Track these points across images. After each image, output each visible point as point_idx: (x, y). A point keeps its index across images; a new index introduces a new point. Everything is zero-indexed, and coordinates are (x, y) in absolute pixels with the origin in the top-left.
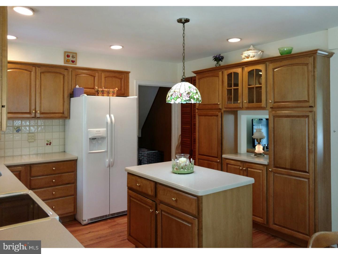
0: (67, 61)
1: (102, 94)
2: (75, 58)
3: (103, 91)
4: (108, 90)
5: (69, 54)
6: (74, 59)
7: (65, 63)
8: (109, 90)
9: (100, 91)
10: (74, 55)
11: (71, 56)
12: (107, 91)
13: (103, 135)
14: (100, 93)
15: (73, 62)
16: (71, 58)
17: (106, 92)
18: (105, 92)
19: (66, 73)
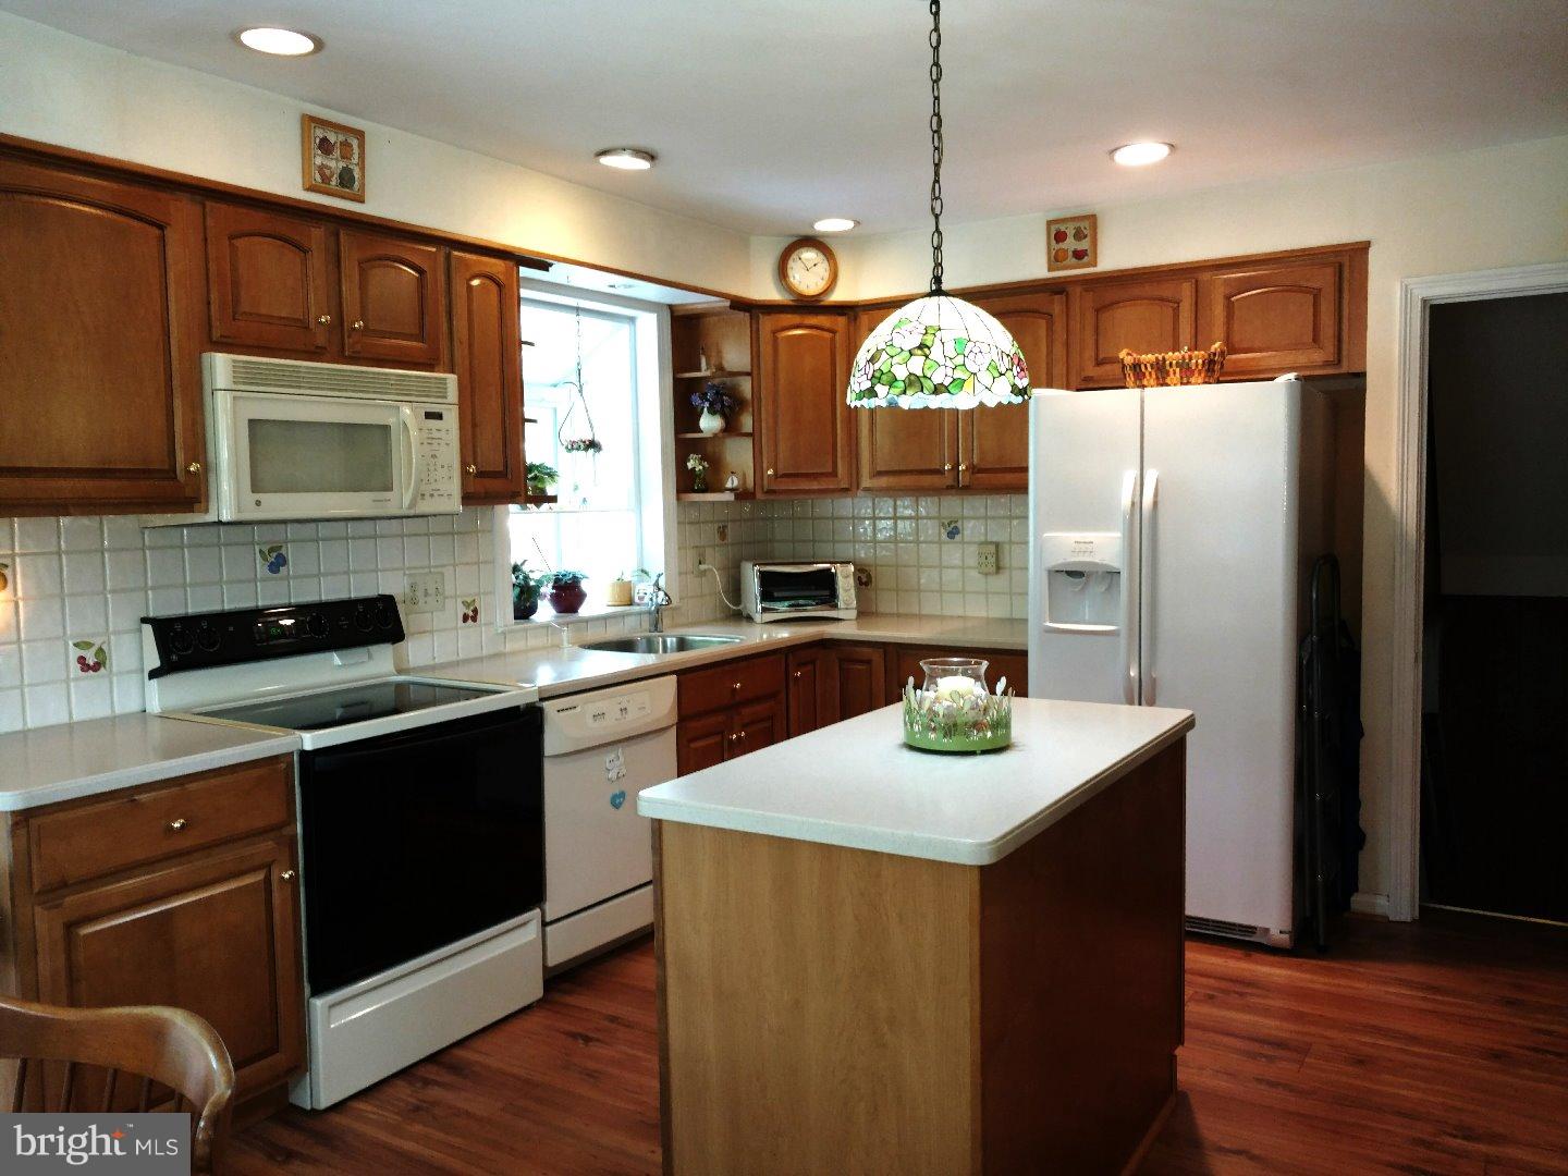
0: (1055, 260)
1: (1135, 380)
2: (1086, 236)
3: (1136, 366)
4: (1157, 358)
5: (1063, 229)
6: (1084, 245)
7: (1050, 269)
8: (1164, 358)
9: (1148, 365)
10: (1084, 225)
11: (1071, 232)
12: (1152, 365)
13: (1105, 562)
14: (1150, 373)
15: (1079, 255)
16: (1070, 244)
17: (1149, 369)
18: (1146, 368)
19: (1057, 308)
